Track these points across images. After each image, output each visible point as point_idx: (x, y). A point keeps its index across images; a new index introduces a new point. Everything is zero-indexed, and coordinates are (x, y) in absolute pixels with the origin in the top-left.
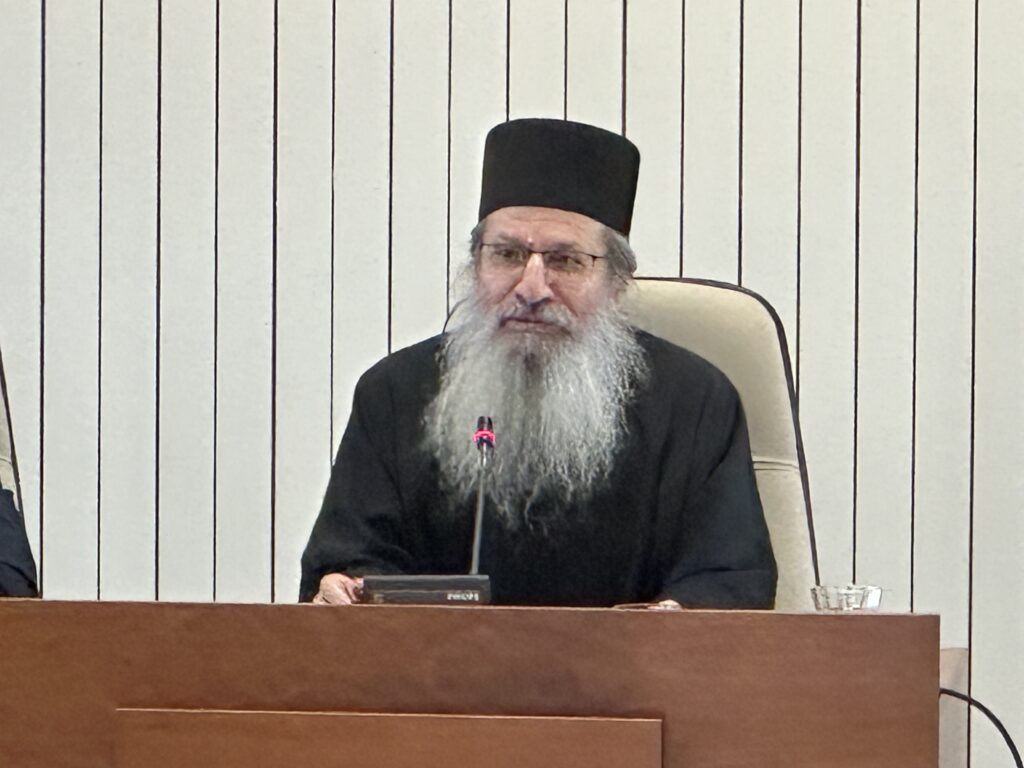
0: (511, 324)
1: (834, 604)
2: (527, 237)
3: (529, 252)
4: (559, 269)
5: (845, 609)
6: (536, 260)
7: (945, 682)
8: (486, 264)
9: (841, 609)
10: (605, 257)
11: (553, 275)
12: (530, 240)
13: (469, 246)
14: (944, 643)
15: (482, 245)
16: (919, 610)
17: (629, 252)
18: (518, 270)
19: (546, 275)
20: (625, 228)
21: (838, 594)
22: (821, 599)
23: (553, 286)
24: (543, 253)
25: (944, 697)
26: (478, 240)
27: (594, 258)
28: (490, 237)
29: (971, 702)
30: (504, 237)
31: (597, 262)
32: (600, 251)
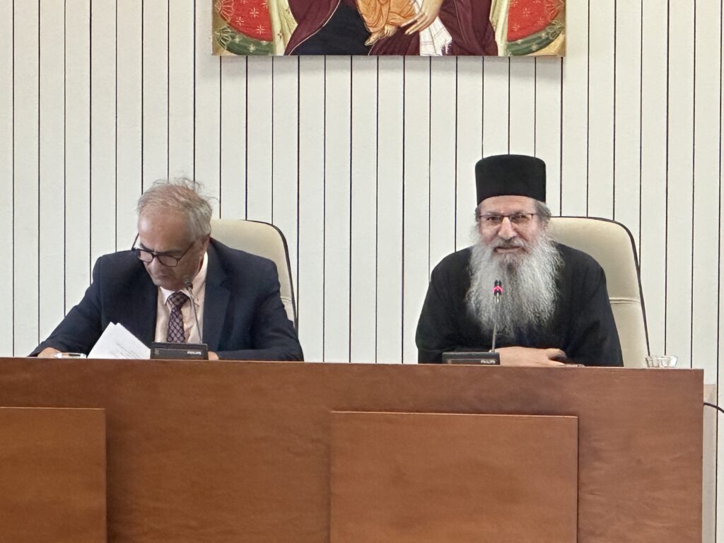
0: (500, 251)
1: (655, 365)
2: (500, 210)
3: (502, 217)
4: (517, 222)
5: (661, 366)
6: (506, 220)
7: (706, 400)
8: (484, 225)
9: (658, 366)
10: (537, 214)
11: (516, 225)
12: (502, 212)
13: (474, 217)
14: (705, 382)
15: (480, 217)
16: (694, 367)
17: (547, 209)
18: (499, 225)
19: (512, 226)
20: (543, 199)
21: (658, 360)
22: (650, 363)
23: (515, 230)
24: (509, 217)
25: (706, 406)
26: (479, 215)
27: (532, 215)
28: (483, 213)
29: (718, 408)
30: (490, 212)
31: (534, 216)
32: (534, 211)
